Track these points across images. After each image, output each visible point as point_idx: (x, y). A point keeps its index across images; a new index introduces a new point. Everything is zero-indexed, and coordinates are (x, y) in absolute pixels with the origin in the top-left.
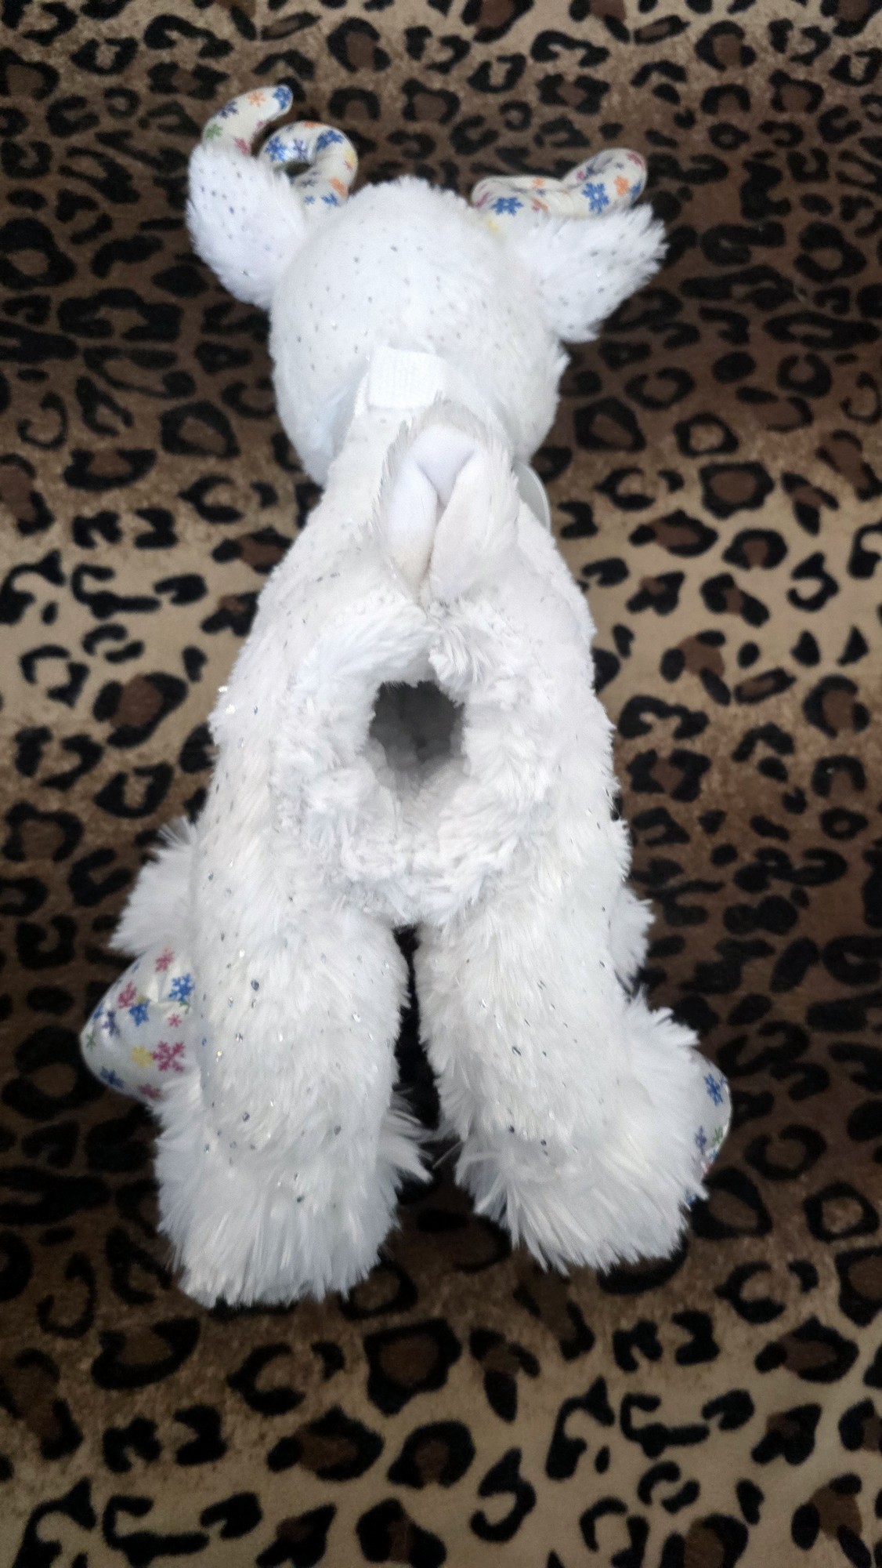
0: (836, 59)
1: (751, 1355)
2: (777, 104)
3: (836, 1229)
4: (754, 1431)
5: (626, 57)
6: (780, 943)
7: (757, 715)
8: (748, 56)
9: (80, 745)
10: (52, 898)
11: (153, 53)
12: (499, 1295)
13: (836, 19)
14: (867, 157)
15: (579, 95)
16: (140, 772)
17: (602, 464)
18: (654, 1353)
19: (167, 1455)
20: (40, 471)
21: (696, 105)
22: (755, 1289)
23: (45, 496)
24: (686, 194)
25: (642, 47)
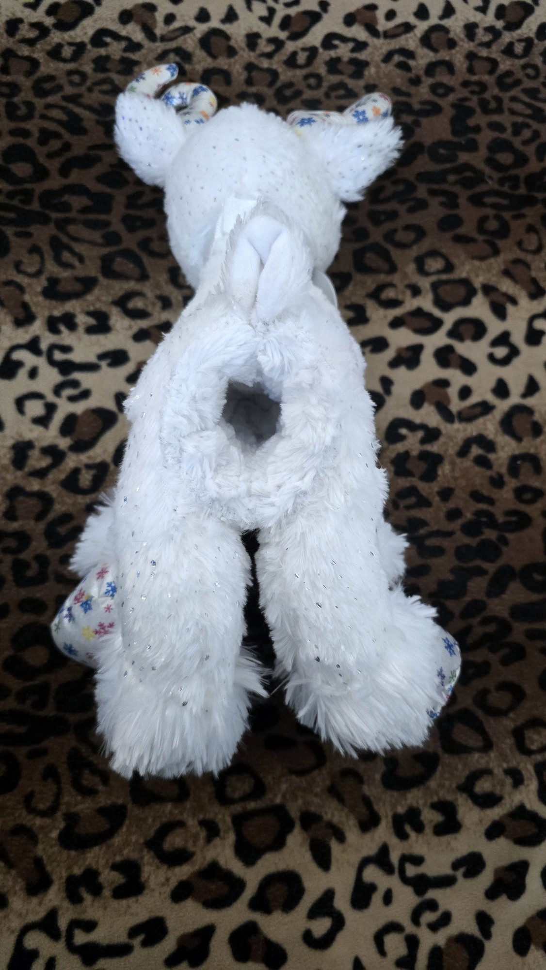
0: (505, 44)
1: (482, 829)
2: (471, 70)
3: (534, 747)
4: (486, 879)
5: (378, 47)
6: (491, 567)
7: (471, 429)
8: (452, 44)
9: (51, 451)
10: (34, 544)
11: (95, 50)
12: (318, 790)
13: (504, 21)
14: (527, 99)
15: (351, 69)
16: (88, 467)
17: (371, 282)
18: (419, 828)
19: (107, 893)
20: (28, 290)
21: (421, 73)
22: (483, 786)
23: (31, 304)
24: (417, 123)
25: (388, 41)
